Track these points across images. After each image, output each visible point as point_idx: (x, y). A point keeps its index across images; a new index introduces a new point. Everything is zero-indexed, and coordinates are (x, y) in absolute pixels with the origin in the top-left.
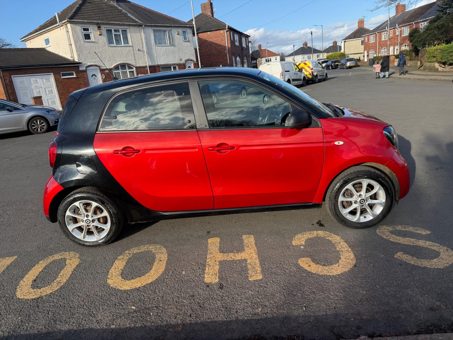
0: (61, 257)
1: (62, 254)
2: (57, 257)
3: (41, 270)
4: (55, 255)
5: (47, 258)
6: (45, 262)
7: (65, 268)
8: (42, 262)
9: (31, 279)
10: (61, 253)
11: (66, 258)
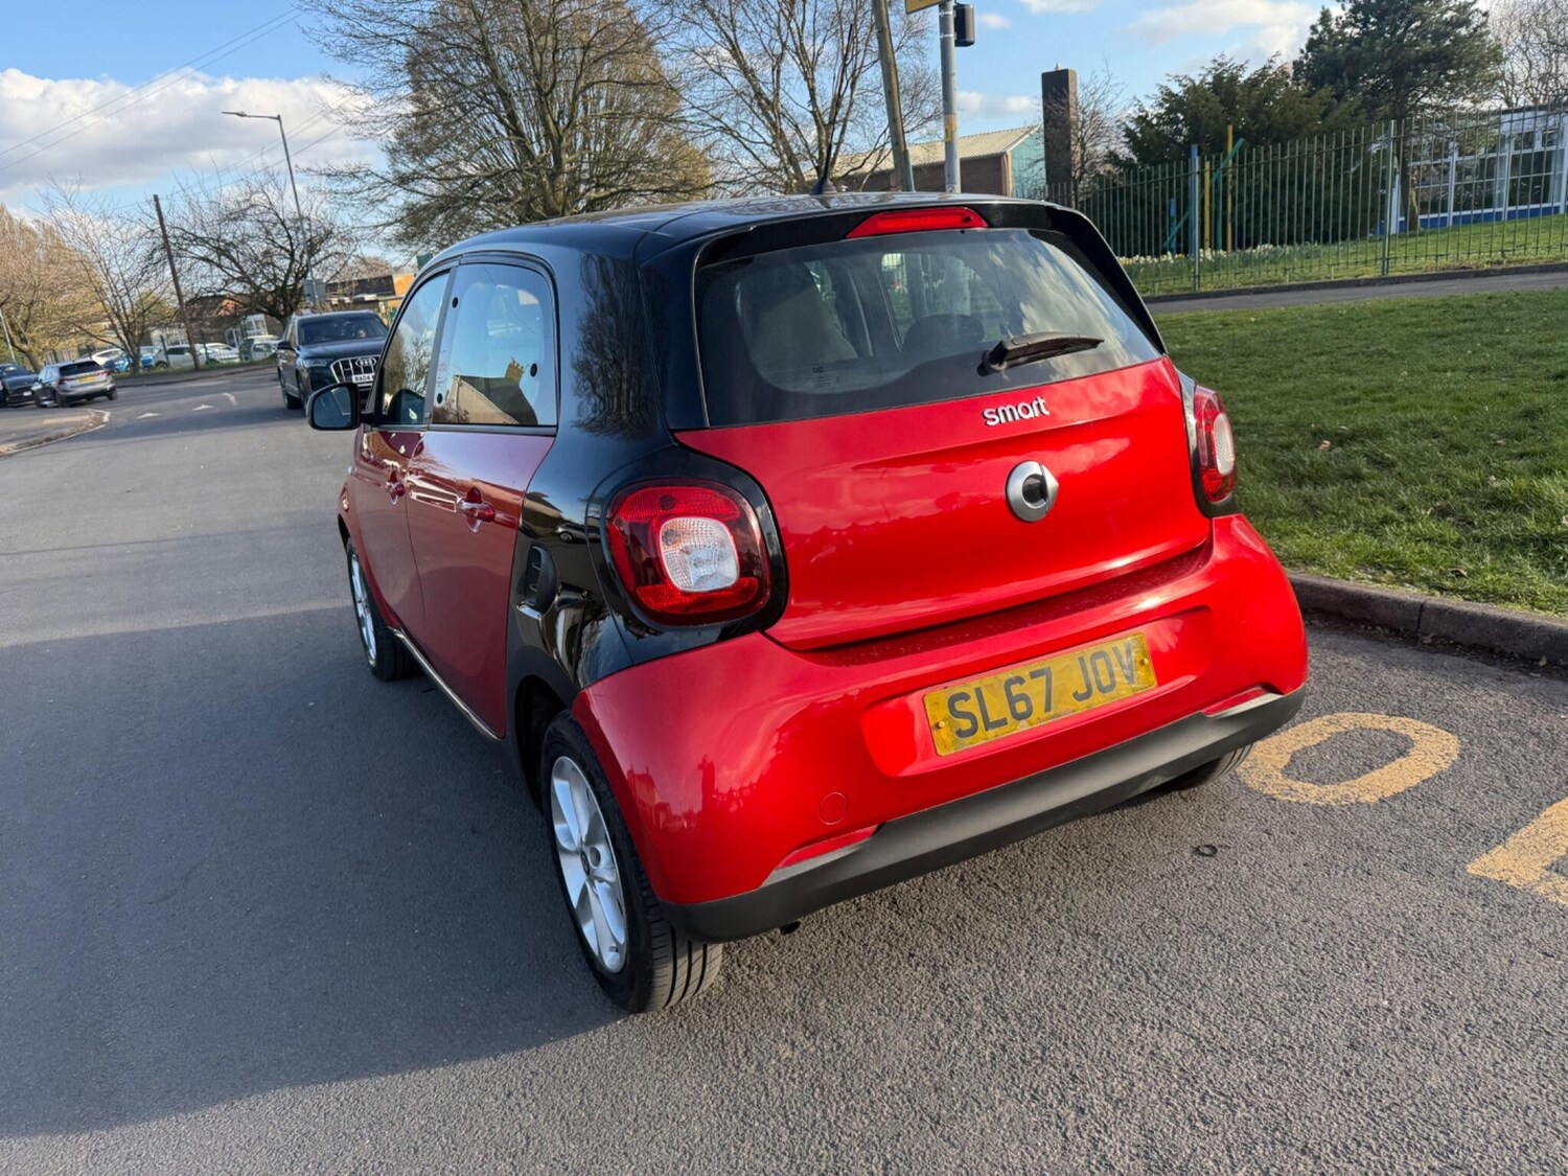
0: (1297, 785)
1: (1287, 795)
2: (1310, 793)
3: (1376, 773)
4: (1313, 802)
5: (1344, 803)
6: (1356, 790)
7: (1299, 747)
8: (1366, 798)
9: (1411, 760)
10: (1289, 798)
11: (1282, 772)
